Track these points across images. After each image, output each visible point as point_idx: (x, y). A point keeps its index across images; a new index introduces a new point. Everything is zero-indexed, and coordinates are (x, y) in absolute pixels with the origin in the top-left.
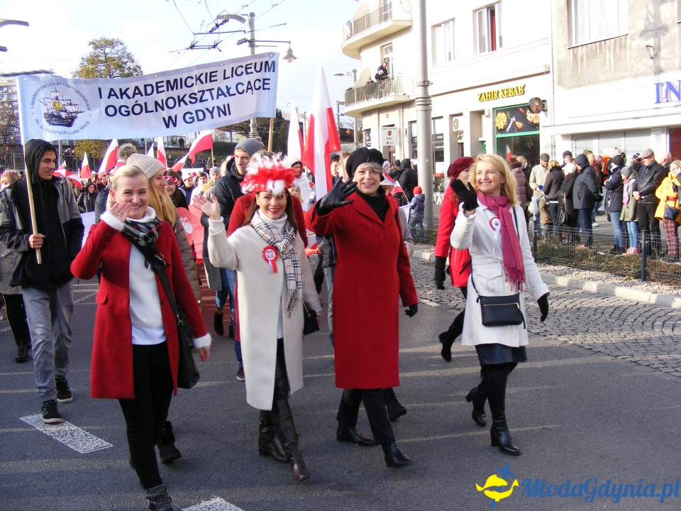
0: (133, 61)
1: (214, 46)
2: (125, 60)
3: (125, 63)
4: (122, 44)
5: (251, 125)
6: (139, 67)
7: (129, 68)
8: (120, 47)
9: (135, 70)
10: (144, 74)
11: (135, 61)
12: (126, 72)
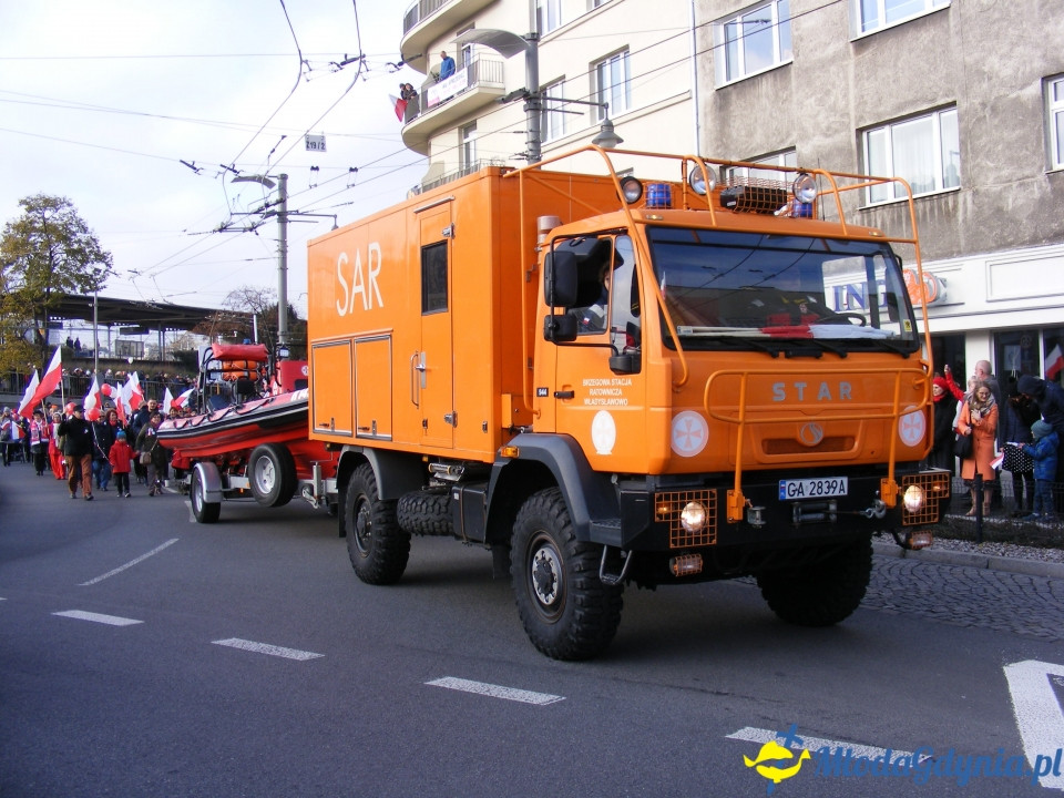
0: (85, 230)
1: (251, 230)
2: (74, 229)
3: (74, 234)
4: (69, 205)
5: (279, 333)
6: (94, 240)
7: (80, 241)
8: (67, 210)
9: (88, 243)
10: (102, 251)
11: (89, 230)
12: (76, 246)
